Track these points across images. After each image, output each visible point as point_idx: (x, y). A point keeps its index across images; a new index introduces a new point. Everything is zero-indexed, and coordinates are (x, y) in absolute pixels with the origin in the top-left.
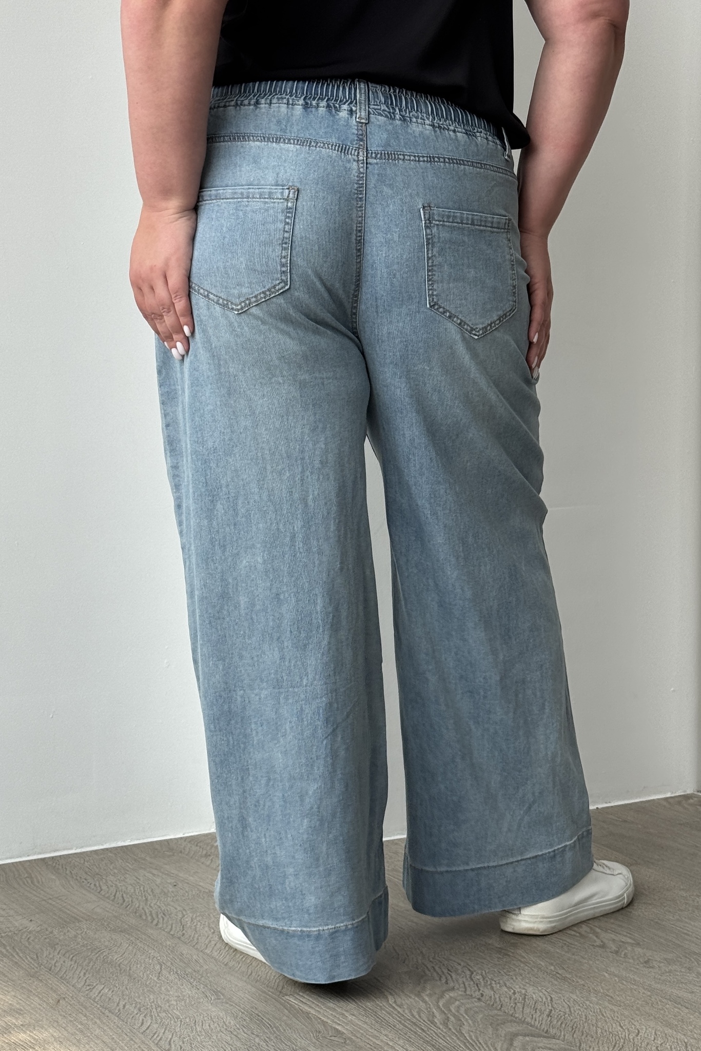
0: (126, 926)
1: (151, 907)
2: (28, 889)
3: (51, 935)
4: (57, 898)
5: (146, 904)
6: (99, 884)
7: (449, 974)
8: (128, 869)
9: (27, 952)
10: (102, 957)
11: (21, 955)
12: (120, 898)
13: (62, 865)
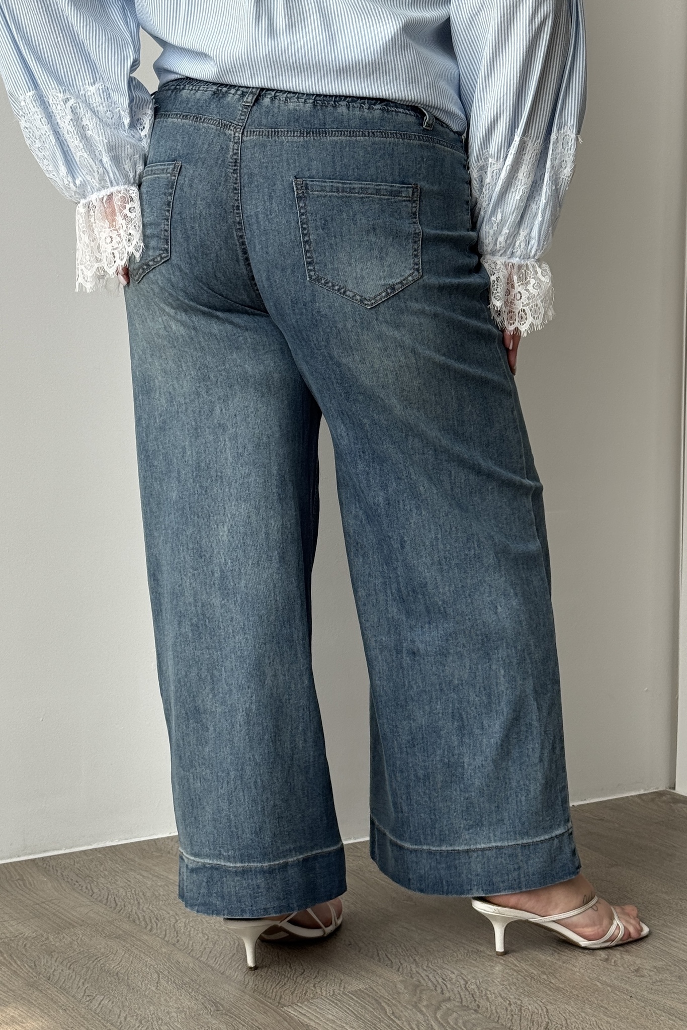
0: (121, 932)
1: (143, 911)
2: (21, 892)
3: (47, 942)
4: (50, 901)
5: (139, 908)
6: (91, 887)
7: (445, 984)
8: (118, 870)
9: (25, 959)
10: (99, 965)
11: (19, 963)
12: (113, 902)
13: (53, 866)
